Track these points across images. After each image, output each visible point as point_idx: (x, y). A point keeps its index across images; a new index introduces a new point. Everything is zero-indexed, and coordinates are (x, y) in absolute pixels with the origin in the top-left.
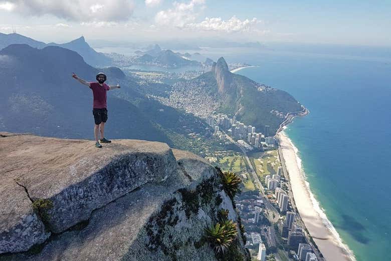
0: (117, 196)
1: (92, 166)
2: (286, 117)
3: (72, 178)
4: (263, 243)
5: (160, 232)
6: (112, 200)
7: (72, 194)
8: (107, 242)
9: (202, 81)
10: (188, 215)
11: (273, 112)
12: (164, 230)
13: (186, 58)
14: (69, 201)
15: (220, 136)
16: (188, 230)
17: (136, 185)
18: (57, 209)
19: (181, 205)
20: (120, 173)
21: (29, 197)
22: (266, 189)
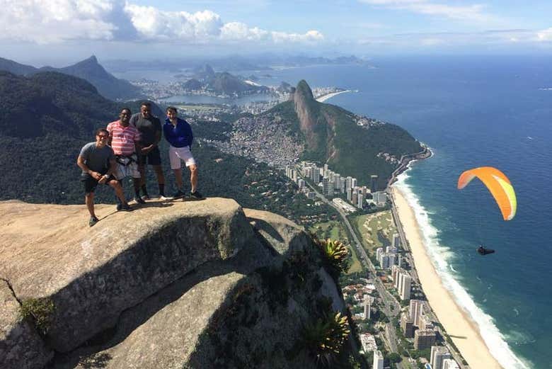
0: (159, 286)
1: (117, 240)
2: (399, 162)
3: (85, 260)
4: (378, 349)
5: (230, 337)
6: (152, 292)
7: (87, 287)
8: (147, 360)
9: (277, 115)
10: (272, 309)
11: (382, 156)
12: (238, 334)
13: (251, 83)
14: (83, 297)
15: (307, 195)
16: (273, 331)
17: (190, 266)
18: (63, 313)
19: (261, 293)
20: (163, 249)
21: (15, 296)
22: (379, 268)
